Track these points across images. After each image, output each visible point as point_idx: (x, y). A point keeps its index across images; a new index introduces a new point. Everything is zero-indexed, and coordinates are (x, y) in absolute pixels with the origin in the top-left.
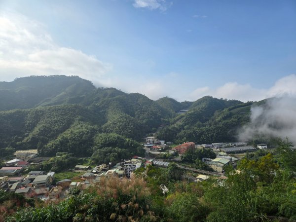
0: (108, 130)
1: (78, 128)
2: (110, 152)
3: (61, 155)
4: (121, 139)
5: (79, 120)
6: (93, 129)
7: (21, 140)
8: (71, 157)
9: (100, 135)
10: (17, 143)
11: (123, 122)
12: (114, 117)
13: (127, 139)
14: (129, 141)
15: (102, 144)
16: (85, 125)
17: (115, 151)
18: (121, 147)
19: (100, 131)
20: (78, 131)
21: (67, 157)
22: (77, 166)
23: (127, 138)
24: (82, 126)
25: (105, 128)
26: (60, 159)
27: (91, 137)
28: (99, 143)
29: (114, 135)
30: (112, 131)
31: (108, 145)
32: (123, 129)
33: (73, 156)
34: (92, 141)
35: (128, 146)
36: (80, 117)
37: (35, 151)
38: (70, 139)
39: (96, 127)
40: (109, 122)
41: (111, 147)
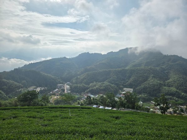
0: (170, 84)
1: (152, 81)
2: (171, 99)
3: (144, 94)
4: (178, 92)
5: (152, 77)
6: (161, 83)
8: (149, 97)
9: (164, 87)
10: (124, 84)
11: (181, 81)
12: (173, 77)
13: (183, 94)
14: (184, 95)
15: (165, 93)
16: (156, 80)
17: (173, 99)
18: (178, 97)
19: (165, 85)
20: (152, 83)
21: (147, 96)
22: (152, 102)
23: (182, 92)
24: (154, 81)
25: (168, 83)
26: (144, 97)
27: (159, 88)
28: (164, 92)
29: (173, 89)
30: (172, 86)
31: (170, 95)
32: (180, 86)
33: (150, 96)
34: (160, 90)
35: (182, 98)
36: (153, 75)
37: (132, 90)
38: (148, 87)
39: (162, 82)
40: (170, 80)
41: (171, 96)
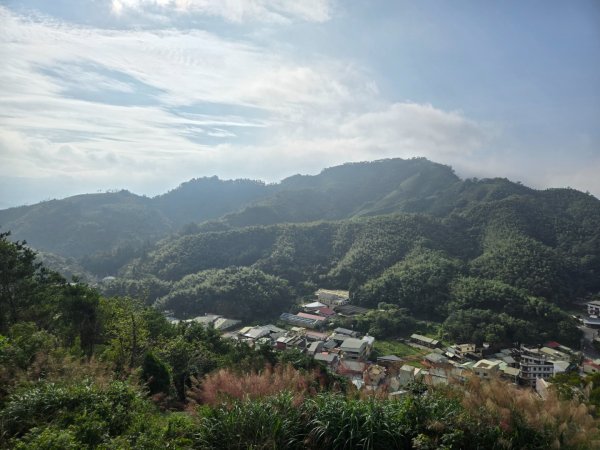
0: (485, 271)
1: (418, 262)
2: (487, 320)
3: (387, 308)
4: (515, 296)
5: (422, 245)
6: (450, 266)
7: (326, 272)
8: (403, 316)
9: (464, 280)
10: (321, 276)
11: (521, 257)
12: (497, 243)
13: (533, 299)
14: (537, 303)
15: (467, 300)
16: (434, 255)
17: (498, 321)
18: (517, 314)
19: (466, 273)
20: (419, 266)
21: (396, 315)
22: (414, 336)
23: (530, 295)
24: (427, 259)
25: (477, 267)
26: (385, 316)
27: (446, 281)
28: (461, 297)
29: (498, 285)
30: (493, 276)
31: (483, 305)
32: (521, 273)
33: (408, 314)
34: (447, 290)
35: (531, 314)
36: (423, 239)
37: (345, 294)
38: (404, 281)
39: (456, 262)
40: (486, 255)
41: (488, 311)
